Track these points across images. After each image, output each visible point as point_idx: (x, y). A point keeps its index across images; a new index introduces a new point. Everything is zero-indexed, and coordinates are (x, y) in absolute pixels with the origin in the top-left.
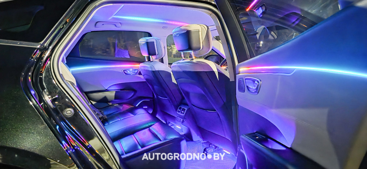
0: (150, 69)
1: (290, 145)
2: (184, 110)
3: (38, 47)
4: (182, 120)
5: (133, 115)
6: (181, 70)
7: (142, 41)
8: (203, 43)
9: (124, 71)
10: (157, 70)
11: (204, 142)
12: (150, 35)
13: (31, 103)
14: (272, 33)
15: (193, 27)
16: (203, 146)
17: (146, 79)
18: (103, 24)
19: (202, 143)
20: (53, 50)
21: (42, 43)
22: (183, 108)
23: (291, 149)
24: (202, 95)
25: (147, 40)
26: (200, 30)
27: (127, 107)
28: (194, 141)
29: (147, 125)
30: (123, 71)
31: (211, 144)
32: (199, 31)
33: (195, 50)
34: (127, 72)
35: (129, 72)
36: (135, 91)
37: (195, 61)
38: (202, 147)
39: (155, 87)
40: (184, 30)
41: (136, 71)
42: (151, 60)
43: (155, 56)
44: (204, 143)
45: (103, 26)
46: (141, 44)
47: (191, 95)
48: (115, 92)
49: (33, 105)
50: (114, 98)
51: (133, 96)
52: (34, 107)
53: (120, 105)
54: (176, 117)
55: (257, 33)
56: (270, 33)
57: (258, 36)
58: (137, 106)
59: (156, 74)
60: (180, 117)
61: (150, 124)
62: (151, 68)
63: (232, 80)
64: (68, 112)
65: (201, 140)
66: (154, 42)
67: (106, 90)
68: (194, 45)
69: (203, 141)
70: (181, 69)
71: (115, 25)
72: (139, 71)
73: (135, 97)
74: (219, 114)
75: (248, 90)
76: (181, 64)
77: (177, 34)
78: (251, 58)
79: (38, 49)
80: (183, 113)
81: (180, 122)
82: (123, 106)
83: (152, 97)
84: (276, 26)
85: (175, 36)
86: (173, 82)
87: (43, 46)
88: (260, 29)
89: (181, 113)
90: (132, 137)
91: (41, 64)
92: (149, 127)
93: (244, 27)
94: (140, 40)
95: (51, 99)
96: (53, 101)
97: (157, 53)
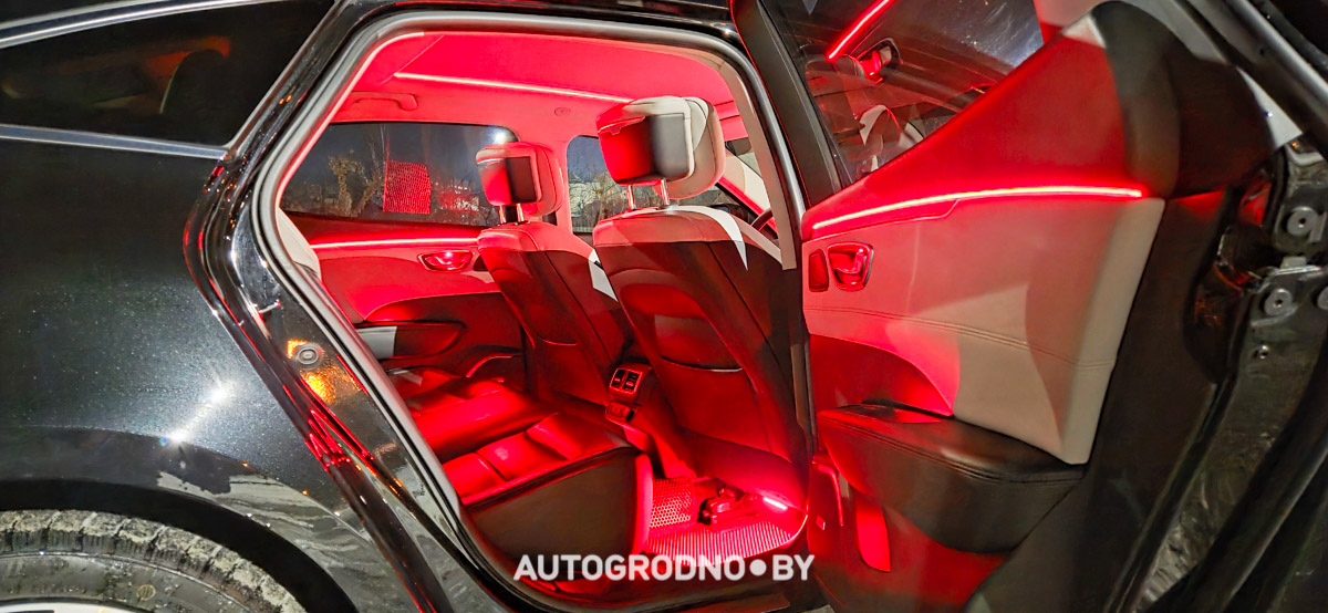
0: (519, 248)
1: (950, 407)
2: (633, 378)
3: (222, 158)
4: (627, 410)
7: (487, 156)
8: (698, 155)
9: (423, 257)
10: (542, 249)
11: (701, 479)
13: (215, 313)
14: (909, 127)
16: (697, 494)
17: (503, 284)
18: (358, 101)
19: (696, 484)
20: (259, 167)
21: (229, 146)
22: (631, 374)
25: (508, 151)
26: (688, 115)
27: (439, 378)
28: (670, 479)
29: (518, 424)
30: (420, 257)
31: (724, 486)
32: (684, 118)
33: (670, 178)
34: (435, 261)
35: (442, 262)
36: (461, 327)
37: (671, 210)
38: (694, 497)
39: (534, 309)
42: (521, 218)
43: (532, 205)
44: (702, 483)
46: (482, 165)
48: (395, 328)
49: (219, 320)
50: (392, 348)
51: (455, 343)
53: (415, 373)
54: (606, 405)
55: (863, 126)
56: (903, 127)
57: (864, 135)
58: (469, 375)
59: (539, 261)
60: (619, 402)
61: (528, 420)
62: (522, 241)
63: (788, 263)
64: (306, 353)
65: (691, 473)
66: (528, 158)
67: (366, 321)
68: (669, 161)
69: (698, 477)
70: (626, 237)
71: (401, 105)
73: (460, 346)
74: (750, 377)
75: (840, 281)
76: (627, 224)
78: (843, 189)
79: (222, 164)
80: (632, 388)
81: (620, 417)
82: (427, 373)
83: (519, 346)
84: (921, 105)
86: (595, 287)
87: (233, 157)
88: (870, 115)
89: (625, 387)
90: (474, 458)
91: (230, 204)
92: (524, 429)
93: (822, 106)
94: (480, 154)
95: (261, 311)
96: (265, 317)
97: (539, 195)
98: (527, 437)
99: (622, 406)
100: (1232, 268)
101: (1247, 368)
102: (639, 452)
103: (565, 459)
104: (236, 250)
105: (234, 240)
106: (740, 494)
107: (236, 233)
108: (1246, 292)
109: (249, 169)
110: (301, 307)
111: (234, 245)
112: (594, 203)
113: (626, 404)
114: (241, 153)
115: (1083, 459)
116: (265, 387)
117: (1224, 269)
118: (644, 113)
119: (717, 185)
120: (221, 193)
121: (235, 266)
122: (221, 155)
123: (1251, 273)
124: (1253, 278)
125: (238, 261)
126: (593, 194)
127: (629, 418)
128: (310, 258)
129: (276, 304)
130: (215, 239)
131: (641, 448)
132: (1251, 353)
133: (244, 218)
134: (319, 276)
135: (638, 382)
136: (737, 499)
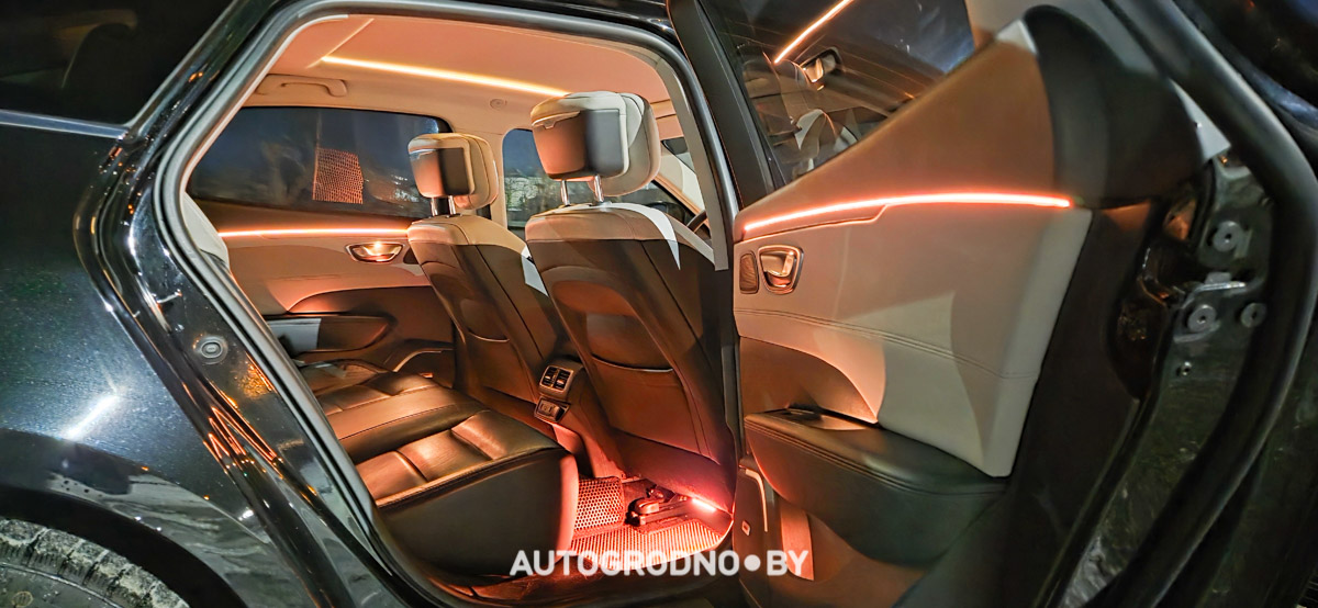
0: (449, 241)
1: (875, 414)
2: (564, 375)
3: (120, 138)
4: (557, 408)
5: (387, 397)
6: (558, 237)
7: (420, 146)
8: (633, 152)
9: (351, 248)
10: (474, 243)
11: (631, 480)
12: (446, 127)
13: (109, 308)
14: (845, 131)
15: (601, 101)
16: (626, 494)
17: (433, 277)
18: (283, 85)
19: (625, 485)
20: (163, 149)
21: (130, 124)
22: (562, 371)
23: (877, 426)
24: (628, 318)
25: (440, 141)
26: (623, 112)
27: (363, 372)
28: (598, 479)
29: (444, 422)
30: (348, 248)
31: (654, 487)
32: (618, 114)
33: (604, 174)
34: (364, 252)
35: (371, 253)
36: (390, 320)
37: (604, 207)
38: (623, 497)
39: (465, 304)
40: (572, 108)
41: (395, 251)
42: (453, 210)
43: (465, 197)
44: (631, 484)
45: (283, 88)
46: (416, 155)
47: (592, 321)
48: (319, 320)
50: (315, 341)
51: (383, 336)
52: (116, 318)
53: (338, 366)
54: (536, 402)
55: (799, 130)
56: (839, 131)
57: (800, 139)
58: (396, 370)
59: (468, 256)
60: (548, 400)
61: (452, 419)
62: (453, 234)
63: (721, 266)
64: (209, 347)
65: (618, 474)
66: (462, 150)
67: (288, 313)
68: (603, 157)
69: (628, 477)
70: (559, 233)
71: (328, 90)
72: (405, 251)
73: (389, 339)
74: (680, 376)
75: (770, 284)
76: (559, 220)
77: (548, 122)
78: (775, 189)
79: (121, 144)
80: (563, 386)
81: (550, 415)
82: (350, 367)
83: (449, 340)
85: (542, 128)
86: (527, 282)
87: (135, 136)
88: (808, 118)
89: (556, 385)
90: (395, 457)
91: (129, 187)
92: (449, 427)
93: (758, 108)
94: (412, 144)
95: (160, 301)
96: (165, 308)
97: (473, 188)
98: (452, 436)
99: (553, 405)
100: (1157, 281)
101: (1169, 384)
102: (565, 453)
103: (489, 459)
104: (135, 235)
105: (133, 225)
106: (670, 495)
107: (135, 218)
108: (1169, 307)
109: (151, 151)
110: (206, 298)
111: (132, 231)
112: (536, 198)
113: (556, 402)
114: (143, 132)
115: (1005, 471)
116: (159, 382)
117: (1149, 284)
118: (579, 107)
119: (654, 182)
120: (119, 175)
121: (133, 252)
122: (120, 133)
123: (1175, 288)
124: (1177, 293)
125: (137, 248)
126: (536, 188)
127: (559, 417)
128: (216, 245)
129: (177, 294)
130: (111, 225)
131: (568, 448)
132: (1174, 368)
133: (145, 202)
134: (228, 266)
135: (569, 380)
136: (666, 501)
